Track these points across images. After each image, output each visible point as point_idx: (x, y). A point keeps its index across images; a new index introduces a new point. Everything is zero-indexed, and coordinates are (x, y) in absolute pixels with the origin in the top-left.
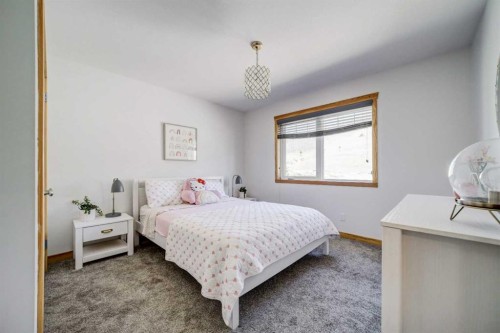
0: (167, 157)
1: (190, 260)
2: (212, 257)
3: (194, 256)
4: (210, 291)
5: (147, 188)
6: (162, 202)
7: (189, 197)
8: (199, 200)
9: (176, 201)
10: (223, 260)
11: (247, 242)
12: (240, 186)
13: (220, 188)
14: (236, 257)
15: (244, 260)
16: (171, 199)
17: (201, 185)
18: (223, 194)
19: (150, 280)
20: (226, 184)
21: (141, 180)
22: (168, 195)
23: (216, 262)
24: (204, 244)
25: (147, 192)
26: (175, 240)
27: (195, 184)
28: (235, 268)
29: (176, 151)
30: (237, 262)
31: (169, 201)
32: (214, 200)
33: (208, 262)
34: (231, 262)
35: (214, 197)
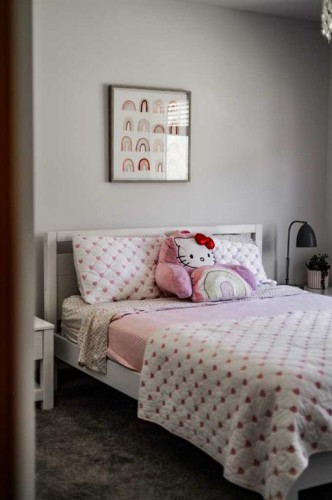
0: (118, 174)
1: (197, 418)
2: (244, 407)
3: (205, 408)
4: (241, 471)
5: (78, 254)
6: (114, 291)
7: (175, 280)
8: (200, 290)
9: (145, 289)
10: (269, 414)
11: (318, 385)
12: (308, 252)
13: (252, 258)
14: (294, 409)
15: (309, 418)
16: (134, 283)
17: (203, 250)
18: (261, 275)
19: (105, 456)
20: (267, 247)
21: (63, 236)
22: (125, 274)
23: (254, 419)
24: (227, 383)
25: (78, 266)
26: (159, 375)
27: (189, 247)
28: (291, 428)
29: (136, 157)
30: (297, 419)
31: (128, 289)
32: (237, 292)
33: (237, 417)
34: (283, 418)
35: (238, 285)
